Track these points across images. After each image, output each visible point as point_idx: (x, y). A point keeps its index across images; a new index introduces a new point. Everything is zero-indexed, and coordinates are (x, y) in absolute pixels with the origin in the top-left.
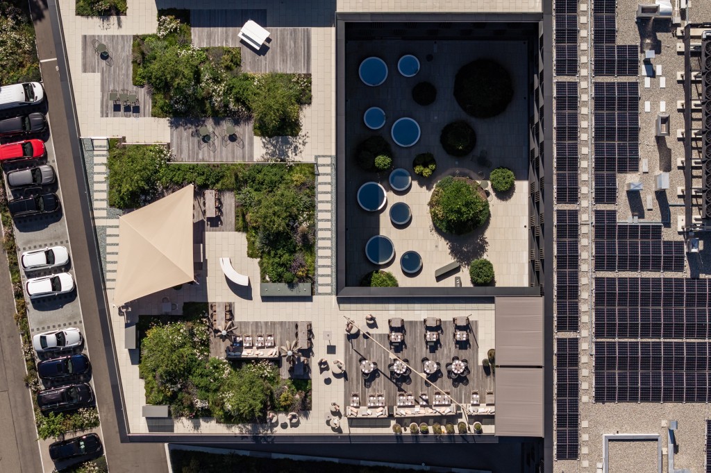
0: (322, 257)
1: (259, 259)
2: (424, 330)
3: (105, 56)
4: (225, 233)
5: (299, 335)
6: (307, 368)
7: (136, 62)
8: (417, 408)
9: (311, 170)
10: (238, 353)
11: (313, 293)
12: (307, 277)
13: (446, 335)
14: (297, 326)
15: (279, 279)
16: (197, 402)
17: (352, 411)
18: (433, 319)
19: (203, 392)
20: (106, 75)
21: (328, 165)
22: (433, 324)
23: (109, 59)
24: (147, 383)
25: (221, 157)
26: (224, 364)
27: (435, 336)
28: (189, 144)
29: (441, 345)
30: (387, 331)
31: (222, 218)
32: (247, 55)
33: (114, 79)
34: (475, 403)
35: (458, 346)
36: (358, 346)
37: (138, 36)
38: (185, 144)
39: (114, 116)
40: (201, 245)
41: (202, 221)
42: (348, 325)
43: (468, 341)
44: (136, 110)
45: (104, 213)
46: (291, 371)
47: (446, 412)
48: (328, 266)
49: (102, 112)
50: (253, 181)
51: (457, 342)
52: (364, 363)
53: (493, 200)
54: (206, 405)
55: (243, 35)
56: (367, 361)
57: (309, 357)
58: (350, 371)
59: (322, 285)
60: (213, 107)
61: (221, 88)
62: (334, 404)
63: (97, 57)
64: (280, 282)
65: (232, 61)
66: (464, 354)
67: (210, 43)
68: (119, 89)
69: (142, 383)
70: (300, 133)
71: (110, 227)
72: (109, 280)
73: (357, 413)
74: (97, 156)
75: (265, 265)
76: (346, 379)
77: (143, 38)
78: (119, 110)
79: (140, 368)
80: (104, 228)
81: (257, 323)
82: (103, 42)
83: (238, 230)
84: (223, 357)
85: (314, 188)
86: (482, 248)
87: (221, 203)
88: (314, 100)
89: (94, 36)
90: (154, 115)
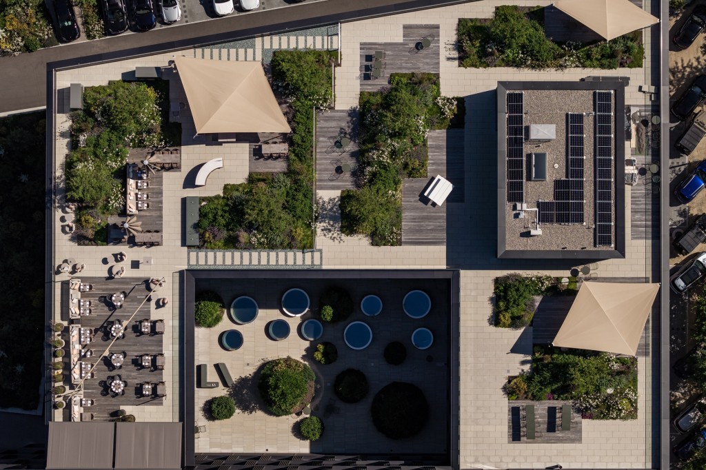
0: (224, 255)
1: (222, 195)
2: (154, 353)
3: (419, 46)
4: (247, 163)
5: (149, 234)
6: (118, 241)
7: (413, 77)
8: (78, 347)
9: (308, 246)
10: (131, 175)
11: (189, 247)
12: (205, 242)
13: (149, 375)
14: (157, 232)
15: (203, 215)
16: (84, 136)
17: (76, 284)
18: (164, 363)
19: (94, 142)
20: (401, 47)
21: (312, 262)
22: (158, 363)
23: (416, 50)
24: (103, 88)
25: (321, 159)
26: (121, 162)
27: (147, 364)
28: (334, 127)
29: (140, 369)
30: (153, 318)
31: (262, 160)
32: (419, 184)
33: (396, 55)
34: (83, 402)
35: (139, 386)
36: (139, 290)
37: (438, 78)
38: (333, 124)
39: (361, 56)
40: (234, 140)
41: (258, 141)
42: (157, 281)
43: (143, 396)
44: (367, 77)
45: (267, 46)
46: (115, 226)
47: (74, 375)
48: (215, 262)
49: (365, 44)
50: (296, 190)
51: (141, 385)
52: (122, 296)
53: (292, 419)
54: (82, 144)
55: (439, 180)
56: (123, 299)
57: (129, 243)
58: (115, 283)
59: (197, 256)
60: (368, 151)
61: (386, 158)
62: (82, 268)
63: (418, 39)
64: (200, 215)
65: (413, 169)
66: (131, 392)
67: (432, 148)
68: (387, 60)
69: (105, 83)
70: (343, 234)
71: (254, 52)
72: (203, 51)
73: (74, 289)
74: (323, 40)
75: (216, 201)
76: (107, 279)
77: (437, 83)
78: (367, 60)
79: (118, 81)
80: (253, 46)
81: (161, 193)
82: (432, 45)
83: (250, 175)
84: (128, 160)
85: (291, 248)
86: (246, 408)
87: (276, 158)
88: (375, 248)
89: (439, 36)
90: (362, 94)
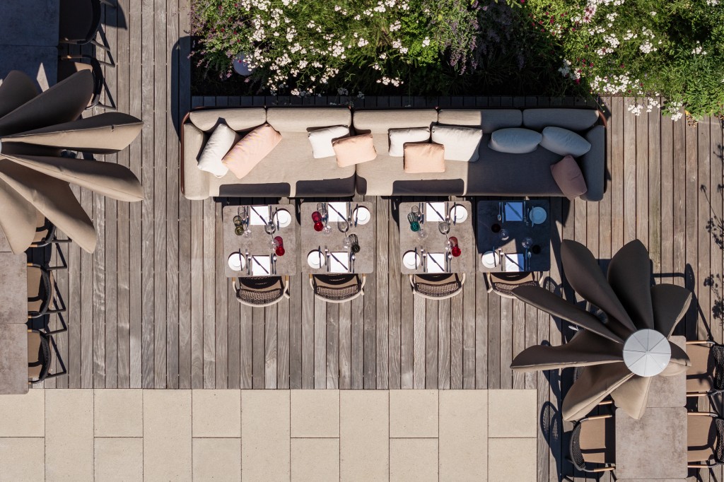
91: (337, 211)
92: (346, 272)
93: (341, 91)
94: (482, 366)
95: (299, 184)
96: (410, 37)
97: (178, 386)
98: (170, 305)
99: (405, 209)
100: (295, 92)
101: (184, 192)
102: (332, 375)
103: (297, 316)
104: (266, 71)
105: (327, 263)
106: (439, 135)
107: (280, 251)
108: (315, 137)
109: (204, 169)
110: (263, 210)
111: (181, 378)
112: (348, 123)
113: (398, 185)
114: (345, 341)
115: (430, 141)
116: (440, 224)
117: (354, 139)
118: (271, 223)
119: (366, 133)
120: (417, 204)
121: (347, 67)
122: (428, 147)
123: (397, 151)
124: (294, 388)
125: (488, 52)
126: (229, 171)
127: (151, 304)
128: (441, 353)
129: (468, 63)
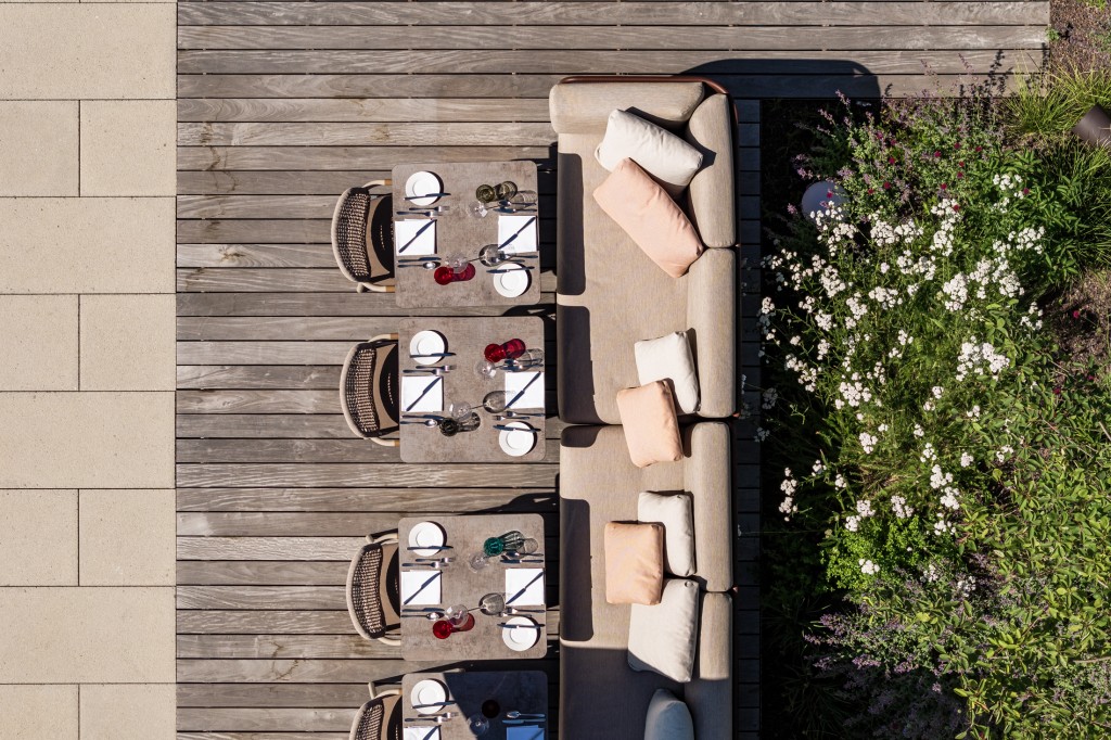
91: (526, 388)
92: (403, 407)
93: (771, 395)
94: (223, 672)
95: (583, 313)
96: (878, 534)
97: (180, 72)
98: (343, 57)
99: (530, 527)
100: (767, 306)
101: (564, 82)
102: (204, 377)
103: (321, 307)
104: (809, 245)
105: (421, 370)
106: (679, 596)
107: (444, 276)
108: (675, 346)
109: (611, 123)
110: (528, 242)
111: (198, 79)
112: (705, 411)
113: (580, 509)
114: (271, 401)
115: (668, 575)
116: (501, 597)
117: (671, 423)
118: (502, 257)
119: (685, 447)
120: (541, 549)
121: (820, 406)
122: (656, 572)
123: (649, 509)
124: (179, 302)
125: (849, 691)
126: (608, 173)
127: (346, 18)
128: (248, 592)
129: (825, 648)
